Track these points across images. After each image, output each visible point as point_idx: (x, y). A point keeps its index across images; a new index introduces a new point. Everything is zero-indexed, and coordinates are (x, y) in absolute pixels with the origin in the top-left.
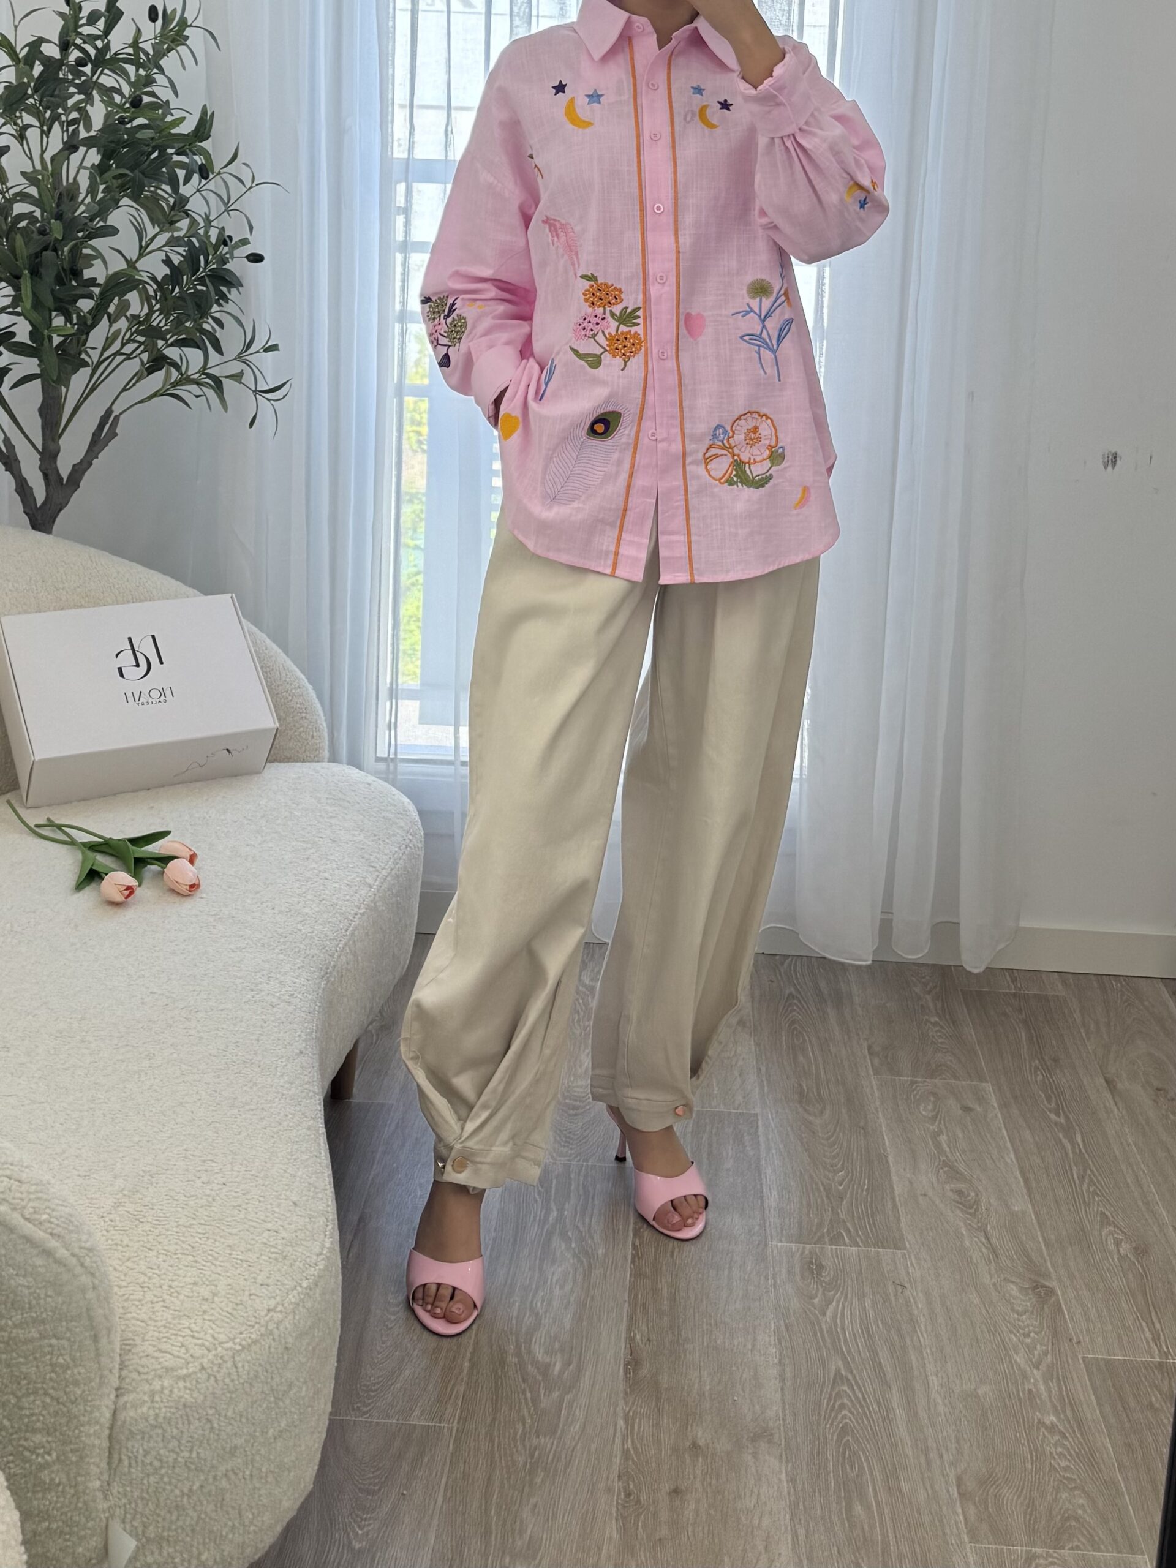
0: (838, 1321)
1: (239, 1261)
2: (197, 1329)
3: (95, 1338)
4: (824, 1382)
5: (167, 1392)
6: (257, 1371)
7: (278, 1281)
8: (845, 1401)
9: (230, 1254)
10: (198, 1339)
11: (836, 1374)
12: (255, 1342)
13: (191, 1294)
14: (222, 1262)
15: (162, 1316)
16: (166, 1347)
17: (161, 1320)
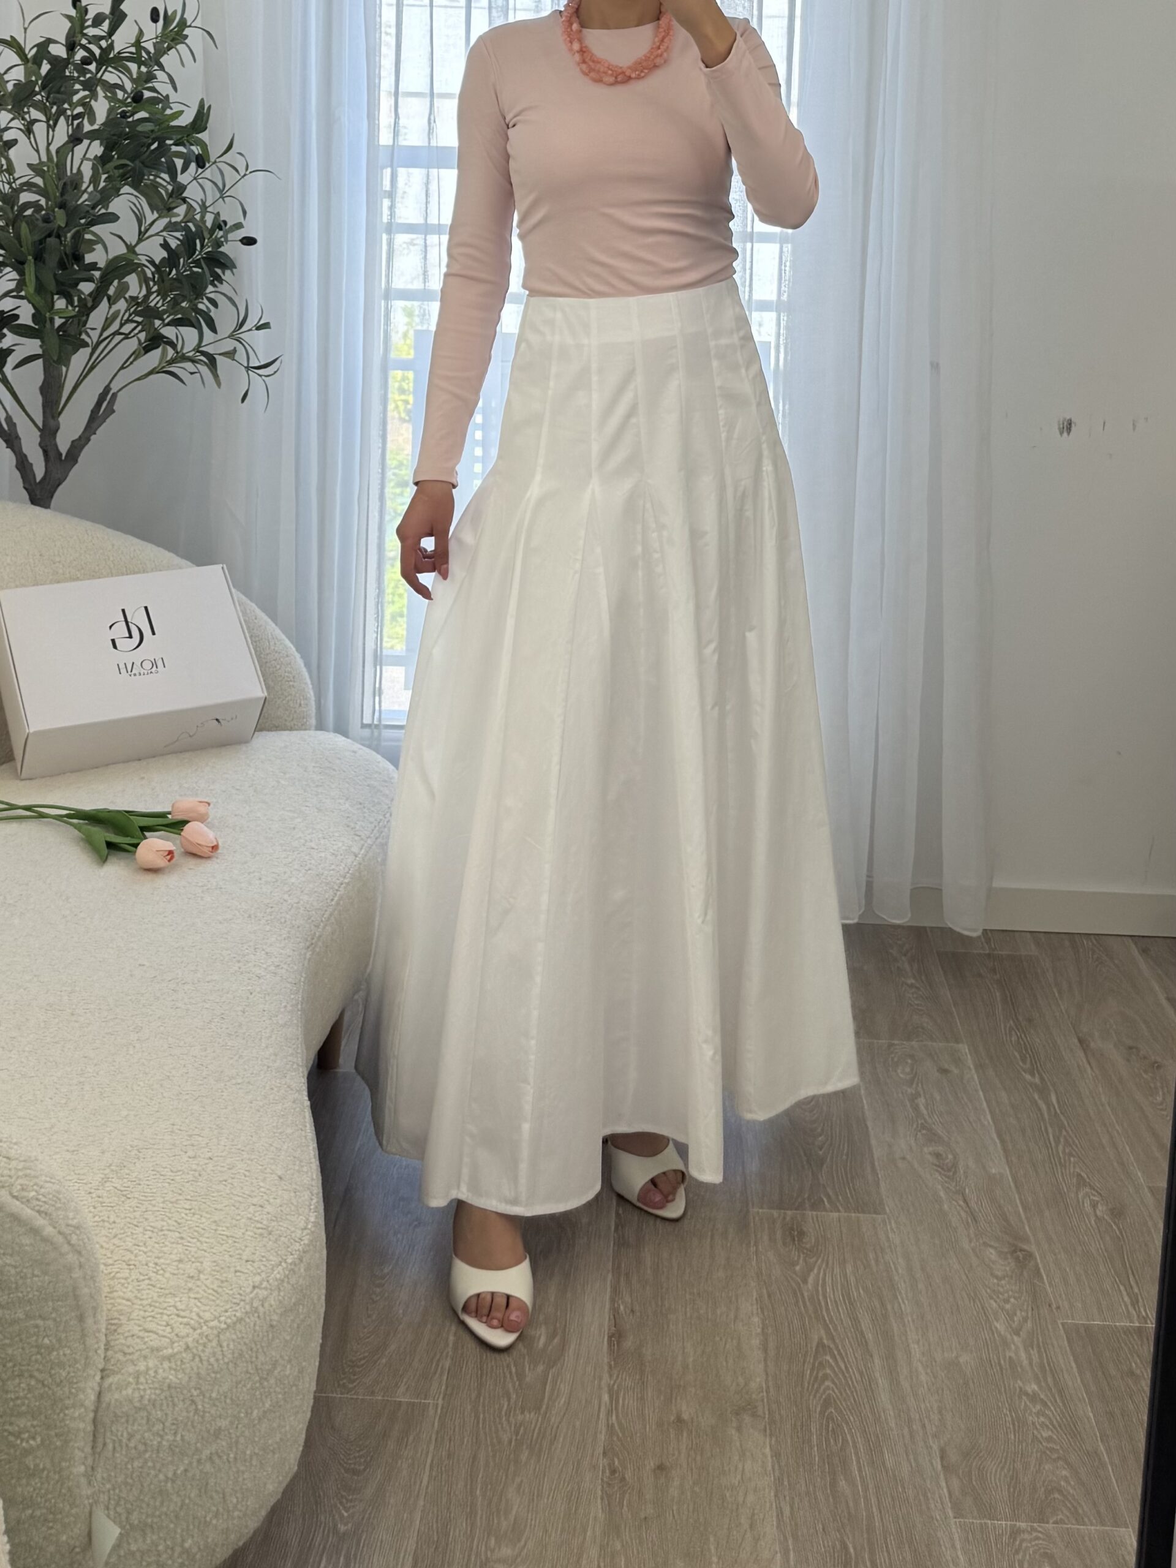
0: (820, 1289)
1: (225, 1238)
2: (183, 1307)
3: (81, 1318)
4: (807, 1352)
5: (152, 1373)
6: (241, 1350)
7: (263, 1257)
8: (828, 1371)
9: (215, 1230)
10: (185, 1317)
11: (817, 1346)
12: (240, 1320)
13: (176, 1272)
14: (208, 1238)
15: (148, 1294)
16: (152, 1326)
17: (147, 1299)
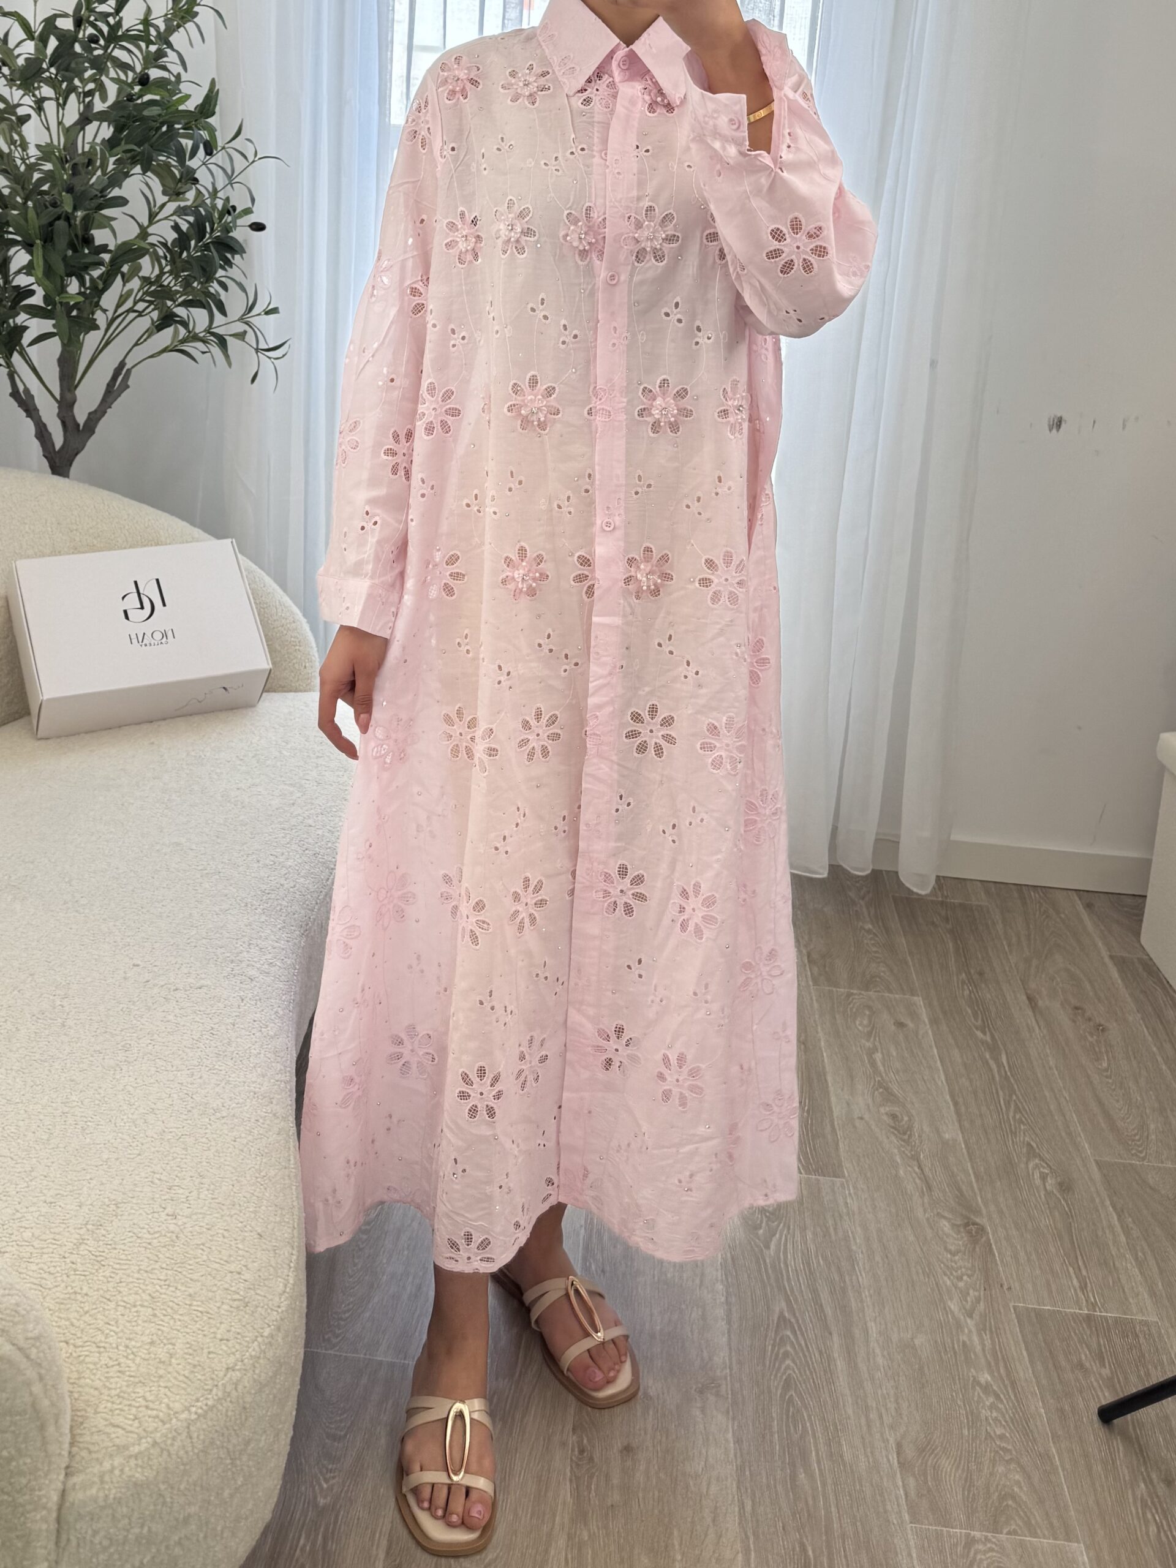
1: (199, 1314)
2: (152, 1398)
4: (768, 1326)
5: (117, 1472)
7: (239, 1334)
8: (789, 1348)
9: (190, 1305)
10: (154, 1409)
12: (212, 1408)
13: (147, 1357)
14: (181, 1315)
15: (117, 1383)
16: (119, 1420)
17: (115, 1389)
